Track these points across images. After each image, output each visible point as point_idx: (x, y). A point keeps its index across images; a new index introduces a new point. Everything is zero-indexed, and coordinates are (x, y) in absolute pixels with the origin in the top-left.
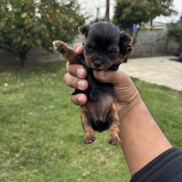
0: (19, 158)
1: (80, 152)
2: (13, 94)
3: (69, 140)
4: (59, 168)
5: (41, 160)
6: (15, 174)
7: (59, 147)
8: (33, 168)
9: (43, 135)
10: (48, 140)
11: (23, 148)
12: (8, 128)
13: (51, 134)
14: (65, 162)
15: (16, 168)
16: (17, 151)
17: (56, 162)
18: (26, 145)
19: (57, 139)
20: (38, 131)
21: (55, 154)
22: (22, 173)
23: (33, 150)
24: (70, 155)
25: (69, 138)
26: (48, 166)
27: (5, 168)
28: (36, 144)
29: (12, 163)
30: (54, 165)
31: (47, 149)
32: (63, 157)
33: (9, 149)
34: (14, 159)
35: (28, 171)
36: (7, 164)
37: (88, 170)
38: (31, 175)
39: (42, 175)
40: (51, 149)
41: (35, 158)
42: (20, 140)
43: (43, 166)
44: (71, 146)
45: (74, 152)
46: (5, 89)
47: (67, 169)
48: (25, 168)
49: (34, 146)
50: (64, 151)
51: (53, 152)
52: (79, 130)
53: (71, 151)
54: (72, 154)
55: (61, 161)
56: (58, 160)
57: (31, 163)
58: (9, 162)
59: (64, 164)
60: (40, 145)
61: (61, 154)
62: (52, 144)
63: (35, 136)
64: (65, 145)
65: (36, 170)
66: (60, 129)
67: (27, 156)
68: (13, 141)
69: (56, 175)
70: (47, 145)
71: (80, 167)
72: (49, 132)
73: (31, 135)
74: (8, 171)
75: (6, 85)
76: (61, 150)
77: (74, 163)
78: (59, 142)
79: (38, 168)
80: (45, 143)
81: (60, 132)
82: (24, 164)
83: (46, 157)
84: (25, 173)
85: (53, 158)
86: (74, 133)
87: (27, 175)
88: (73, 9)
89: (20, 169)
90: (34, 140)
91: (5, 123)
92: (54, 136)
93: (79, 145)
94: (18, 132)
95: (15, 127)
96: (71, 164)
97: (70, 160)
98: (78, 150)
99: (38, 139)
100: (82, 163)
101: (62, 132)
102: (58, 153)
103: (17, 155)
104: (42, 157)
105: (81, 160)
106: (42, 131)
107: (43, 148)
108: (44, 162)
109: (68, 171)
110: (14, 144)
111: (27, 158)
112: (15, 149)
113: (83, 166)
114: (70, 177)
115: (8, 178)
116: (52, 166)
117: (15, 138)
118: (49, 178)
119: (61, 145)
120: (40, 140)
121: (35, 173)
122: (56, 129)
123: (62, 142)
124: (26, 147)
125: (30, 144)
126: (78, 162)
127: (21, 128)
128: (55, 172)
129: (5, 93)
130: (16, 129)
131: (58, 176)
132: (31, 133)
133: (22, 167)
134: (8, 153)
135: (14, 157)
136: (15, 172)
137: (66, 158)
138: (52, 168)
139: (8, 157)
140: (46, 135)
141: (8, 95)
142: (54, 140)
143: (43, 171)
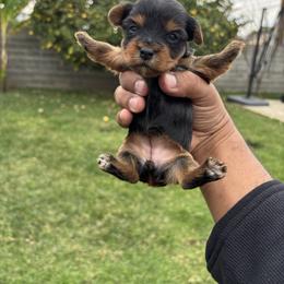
0: (100, 228)
1: (193, 242)
2: (113, 133)
3: (178, 219)
4: (154, 258)
5: (130, 239)
6: (90, 251)
7: (161, 227)
8: (117, 249)
9: (142, 202)
10: (147, 211)
11: (109, 215)
12: (95, 181)
13: (153, 202)
14: (165, 251)
15: (94, 242)
16: (100, 217)
17: (152, 248)
18: (115, 211)
19: (161, 212)
20: (136, 195)
21: (153, 236)
22: (99, 251)
23: (122, 221)
24: (176, 243)
25: (178, 215)
26: (138, 250)
27: (79, 237)
28: (128, 213)
29: (90, 232)
30: (148, 252)
31: (142, 225)
32: (163, 243)
33: (90, 212)
34: (93, 227)
35: (110, 251)
36: (84, 232)
37: (200, 275)
38: (113, 258)
39: (128, 261)
40: (149, 226)
41: (123, 234)
42: (108, 201)
43: (131, 249)
44: (180, 229)
45: (183, 240)
46: (103, 125)
47: (166, 263)
48: (106, 245)
49: (126, 215)
50: (167, 233)
51: (150, 231)
52: (197, 207)
53: (178, 236)
54: (180, 241)
55: (159, 249)
56: (155, 245)
57: (116, 239)
58: (86, 229)
59: (164, 255)
60: (133, 216)
61: (163, 237)
62: (151, 218)
63: (128, 201)
64: (170, 226)
65: (121, 253)
66: (168, 199)
67: (112, 227)
68: (97, 200)
69: (148, 267)
70: (143, 218)
71: (186, 265)
72: (150, 199)
73: (123, 198)
74: (82, 243)
75: (106, 119)
76: (163, 232)
77: (179, 258)
78: (162, 218)
79: (123, 249)
80: (141, 214)
81: (168, 202)
82: (106, 238)
83: (138, 236)
84: (105, 252)
85: (148, 240)
86: (188, 209)
87: (107, 255)
88: (221, 10)
89: (99, 245)
90: (127, 206)
91: (93, 174)
92: (156, 207)
93: (193, 231)
94: (108, 189)
95: (105, 181)
96: (173, 258)
97: (175, 251)
98: (190, 238)
99: (132, 207)
100: (191, 260)
101: (171, 204)
102: (157, 235)
103: (99, 223)
104: (133, 234)
105: (191, 255)
106: (140, 196)
107: (137, 222)
108: (134, 244)
109: (166, 268)
110: (98, 206)
111: (111, 231)
112: (98, 213)
113: (193, 265)
114: (169, 278)
115: (80, 252)
116: (144, 252)
117: (101, 197)
118: (136, 269)
119: (164, 223)
120: (136, 208)
121: (117, 256)
122: (162, 197)
123: (166, 220)
124: (113, 214)
125: (119, 211)
126: (187, 257)
127: (112, 184)
128: (147, 263)
129: (102, 130)
130: (105, 185)
131: (151, 270)
132: (125, 195)
133: (102, 242)
134: (87, 216)
135: (95, 224)
136: (91, 247)
137: (168, 245)
138: (143, 255)
139: (86, 223)
140: (145, 204)
141: (105, 133)
142: (157, 214)
143: (130, 257)
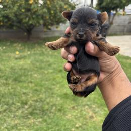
0: (27, 109)
1: (73, 108)
2: (22, 60)
4: (58, 119)
5: (44, 112)
6: (25, 122)
7: (57, 103)
8: (38, 118)
9: (45, 92)
10: (49, 97)
11: (31, 101)
13: (51, 92)
14: (62, 115)
15: (25, 117)
16: (26, 104)
17: (55, 114)
18: (33, 99)
19: (55, 96)
20: (41, 89)
21: (54, 108)
22: (30, 122)
23: (38, 103)
24: (66, 110)
25: (64, 96)
26: (49, 117)
27: (17, 116)
28: (40, 99)
29: (22, 112)
30: (54, 116)
31: (48, 104)
32: (60, 110)
33: (20, 102)
34: (24, 110)
35: (35, 120)
36: (19, 113)
37: (80, 122)
38: (37, 123)
39: (45, 124)
40: (51, 104)
41: (40, 110)
42: (28, 95)
43: (45, 117)
44: (66, 103)
45: (69, 107)
46: (17, 56)
47: (64, 120)
48: (32, 117)
49: (39, 100)
50: (60, 106)
51: (52, 106)
53: (66, 106)
54: (67, 108)
55: (58, 114)
56: (56, 112)
57: (37, 113)
58: (20, 111)
59: (62, 116)
60: (43, 100)
61: (59, 108)
62: (52, 100)
63: (38, 93)
64: (62, 102)
65: (41, 120)
66: (57, 89)
67: (33, 108)
68: (23, 95)
69: (55, 124)
70: (48, 100)
71: (73, 119)
72: (49, 90)
73: (35, 92)
74: (19, 119)
75: (17, 53)
76: (59, 105)
77: (69, 116)
78: (57, 99)
79: (42, 118)
80: (46, 98)
81: (58, 90)
82: (31, 114)
83: (47, 110)
84: (32, 121)
85: (53, 111)
86: (68, 92)
87: (34, 123)
90: (38, 95)
91: (17, 82)
92: (53, 94)
93: (72, 102)
94: (27, 89)
95: (24, 85)
96: (66, 117)
97: (66, 114)
98: (72, 106)
99: (41, 96)
100: (75, 116)
102: (56, 107)
103: (26, 107)
104: (45, 109)
105: (74, 114)
106: (44, 90)
107: (45, 103)
108: (46, 114)
109: (64, 123)
110: (24, 98)
111: (33, 110)
112: (25, 102)
113: (76, 118)
114: (67, 127)
115: (19, 124)
116: (52, 117)
118: (50, 126)
119: (59, 101)
120: (43, 96)
121: (39, 122)
122: (54, 88)
123: (59, 99)
124: (33, 101)
125: (35, 99)
126: (72, 115)
127: (29, 86)
128: (54, 122)
129: (16, 59)
130: (25, 87)
131: (57, 125)
132: (36, 90)
133: (30, 117)
134: (19, 104)
135: (24, 108)
136: (25, 120)
137: (63, 111)
138: (52, 119)
139: (19, 108)
140: (47, 93)
141: (18, 60)
142: (53, 97)
143: (46, 121)
